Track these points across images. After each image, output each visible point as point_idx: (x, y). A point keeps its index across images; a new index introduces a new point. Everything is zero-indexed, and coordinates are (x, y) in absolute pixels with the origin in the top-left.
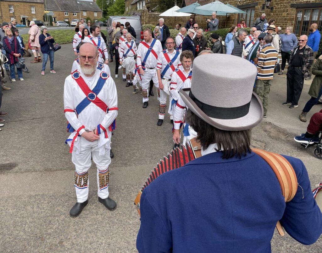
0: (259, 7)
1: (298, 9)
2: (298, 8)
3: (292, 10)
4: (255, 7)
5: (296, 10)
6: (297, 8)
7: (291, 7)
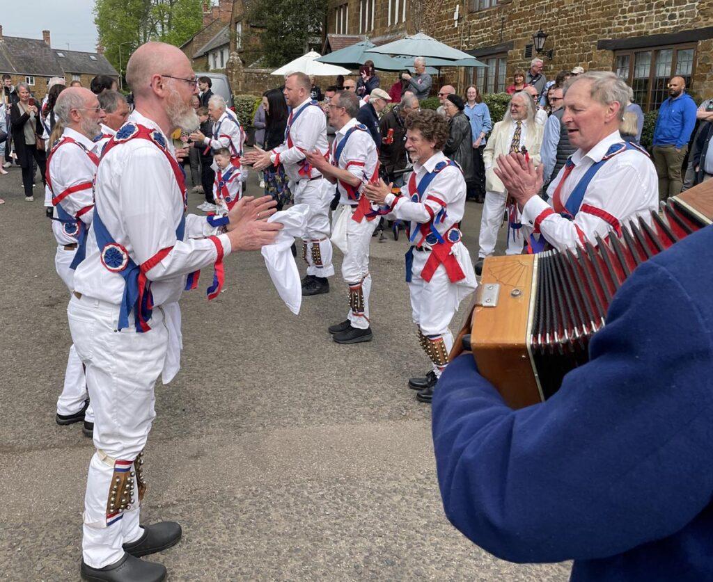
0: (517, 52)
1: (617, 52)
2: (617, 49)
3: (602, 55)
4: (506, 52)
5: (612, 55)
6: (614, 50)
7: (599, 49)
